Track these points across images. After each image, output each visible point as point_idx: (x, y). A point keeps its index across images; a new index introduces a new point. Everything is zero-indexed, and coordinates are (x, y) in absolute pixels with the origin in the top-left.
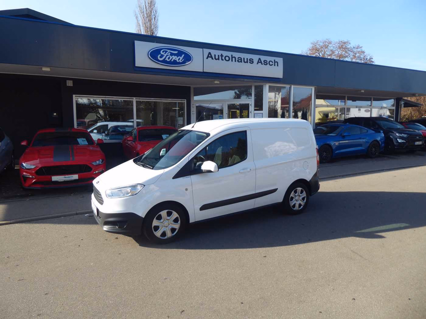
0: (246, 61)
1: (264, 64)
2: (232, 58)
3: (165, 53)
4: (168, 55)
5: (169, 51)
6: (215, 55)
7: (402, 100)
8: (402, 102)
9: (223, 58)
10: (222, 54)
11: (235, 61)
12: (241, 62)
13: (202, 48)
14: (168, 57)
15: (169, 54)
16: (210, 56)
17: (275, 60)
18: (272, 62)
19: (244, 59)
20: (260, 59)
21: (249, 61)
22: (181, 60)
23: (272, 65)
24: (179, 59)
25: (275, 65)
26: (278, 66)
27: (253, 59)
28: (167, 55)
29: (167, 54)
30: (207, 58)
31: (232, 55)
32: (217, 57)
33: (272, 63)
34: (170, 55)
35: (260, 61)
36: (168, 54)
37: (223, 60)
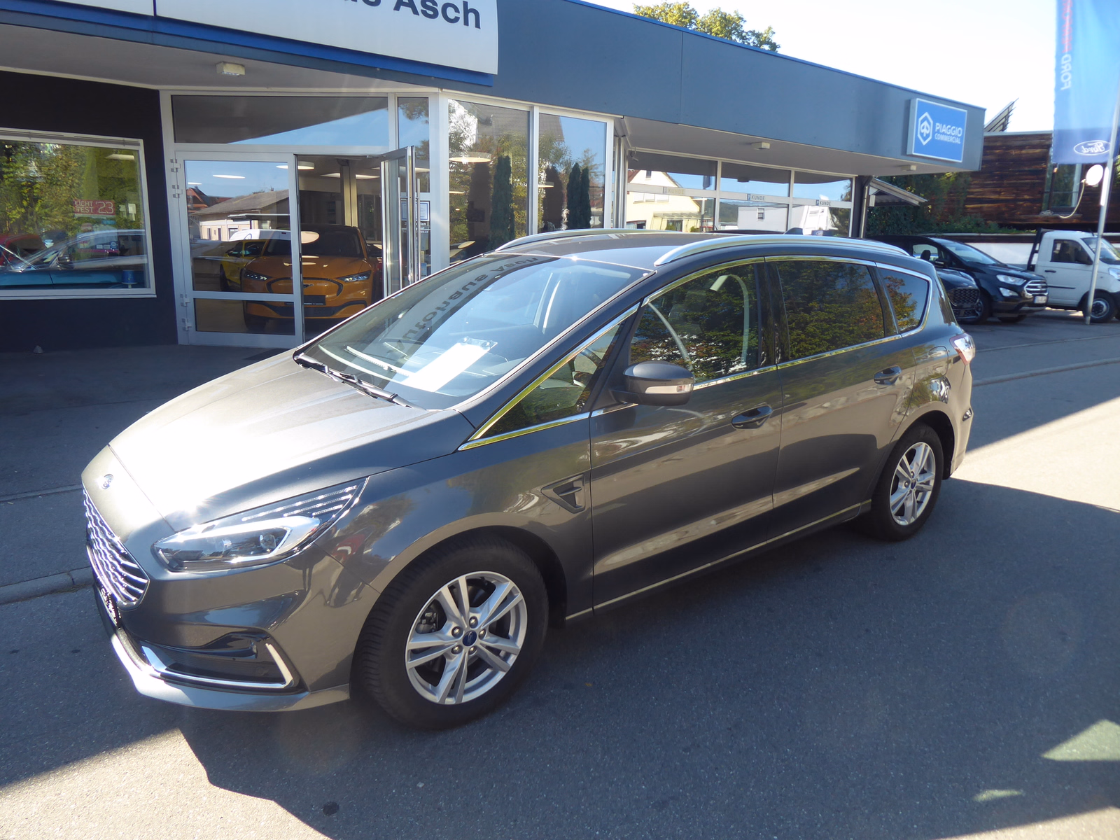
7: (871, 184)
8: (871, 188)
17: (465, 4)
18: (457, 10)
23: (456, 19)
25: (466, 23)
26: (478, 25)
33: (457, 15)
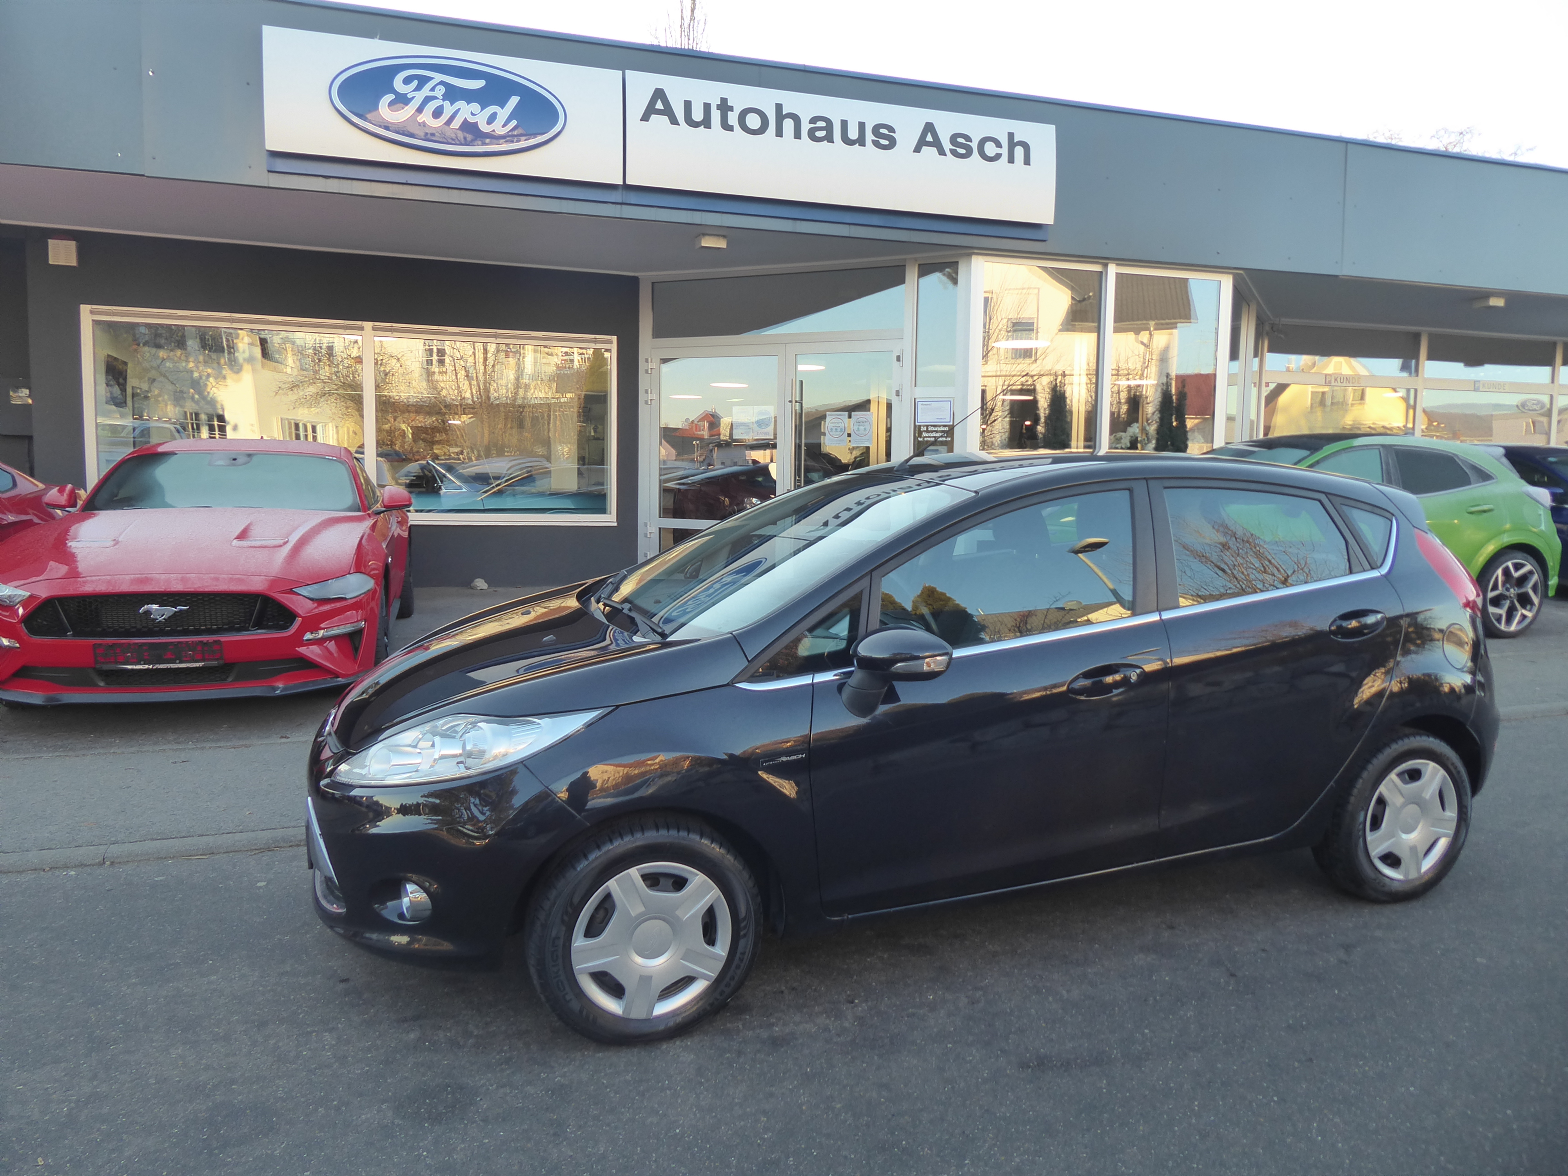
0: (853, 134)
1: (954, 153)
2: (781, 117)
3: (418, 88)
4: (435, 98)
5: (438, 77)
6: (688, 105)
9: (733, 118)
10: (724, 101)
11: (797, 135)
12: (829, 138)
13: (623, 67)
14: (432, 106)
15: (440, 91)
16: (659, 105)
17: (1011, 136)
18: (998, 145)
19: (844, 124)
20: (929, 128)
21: (869, 137)
22: (504, 126)
23: (998, 156)
24: (492, 119)
25: (1011, 160)
26: (1027, 162)
27: (891, 129)
28: (428, 99)
29: (426, 91)
30: (645, 118)
31: (779, 107)
32: (698, 115)
33: (999, 150)
34: (445, 97)
35: (929, 138)
36: (433, 89)
37: (730, 128)
